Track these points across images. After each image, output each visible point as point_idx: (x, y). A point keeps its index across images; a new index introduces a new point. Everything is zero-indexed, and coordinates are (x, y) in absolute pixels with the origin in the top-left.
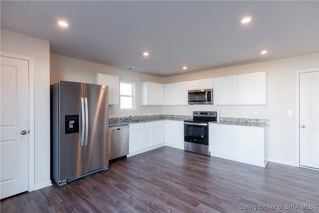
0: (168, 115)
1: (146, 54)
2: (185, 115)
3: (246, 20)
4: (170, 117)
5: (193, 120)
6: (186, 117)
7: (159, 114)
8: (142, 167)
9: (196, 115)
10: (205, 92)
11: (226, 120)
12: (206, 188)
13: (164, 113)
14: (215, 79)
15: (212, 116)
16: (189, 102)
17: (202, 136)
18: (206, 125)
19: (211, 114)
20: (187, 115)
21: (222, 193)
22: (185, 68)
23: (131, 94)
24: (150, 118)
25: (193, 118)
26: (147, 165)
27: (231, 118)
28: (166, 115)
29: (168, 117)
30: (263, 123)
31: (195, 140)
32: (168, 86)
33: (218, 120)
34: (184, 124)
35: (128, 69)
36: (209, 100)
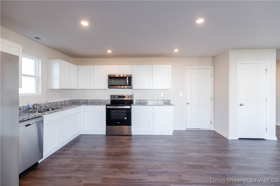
0: (80, 100)
1: (85, 23)
2: (101, 99)
3: (200, 21)
4: (82, 102)
5: (110, 104)
6: (102, 101)
7: (68, 99)
8: (75, 169)
9: (114, 99)
10: (126, 77)
11: (140, 102)
12: (159, 167)
13: (74, 98)
14: (134, 66)
15: (129, 99)
16: (109, 86)
17: (126, 118)
18: (130, 107)
19: (128, 97)
20: (104, 99)
21: (173, 167)
22: (109, 51)
23: (33, 74)
24: (59, 104)
25: (110, 102)
26: (79, 163)
27: (145, 99)
28: (76, 100)
29: (79, 103)
30: (167, 102)
31: (118, 123)
32: (82, 68)
33: (135, 102)
34: (106, 108)
35: (33, 37)
36: (130, 85)
